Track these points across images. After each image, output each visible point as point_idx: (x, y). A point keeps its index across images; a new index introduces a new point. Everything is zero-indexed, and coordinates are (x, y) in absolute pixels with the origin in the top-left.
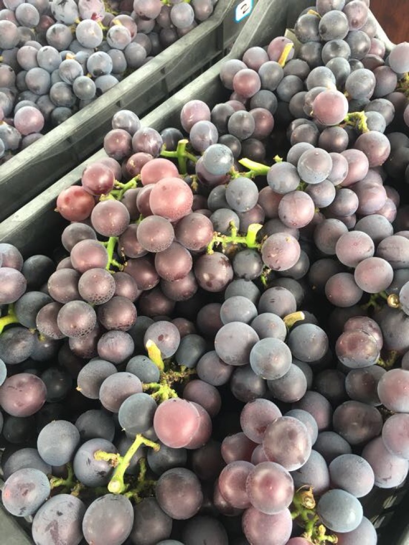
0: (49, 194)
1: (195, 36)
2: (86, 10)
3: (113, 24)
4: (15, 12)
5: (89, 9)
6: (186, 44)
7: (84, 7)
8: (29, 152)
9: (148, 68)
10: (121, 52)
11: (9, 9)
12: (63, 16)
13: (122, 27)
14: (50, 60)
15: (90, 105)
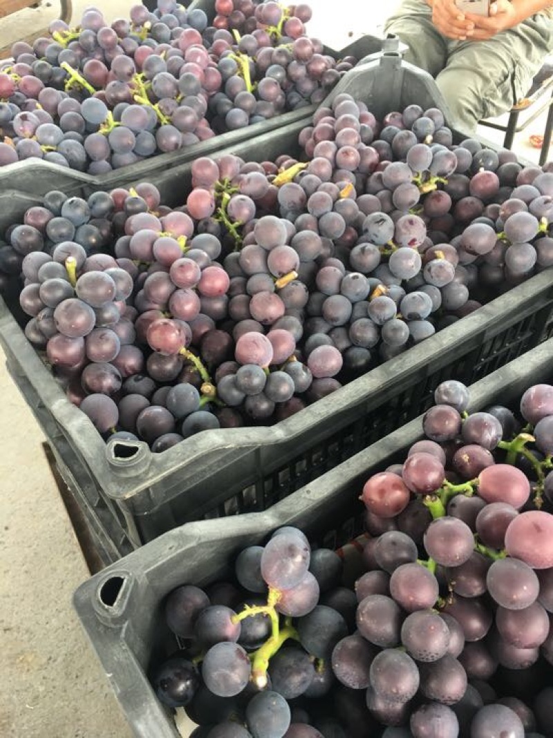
0: (347, 469)
1: (536, 287)
2: (405, 234)
3: (436, 257)
4: (318, 219)
5: (410, 234)
6: (524, 296)
7: (403, 230)
8: (326, 405)
9: (475, 320)
10: (438, 291)
11: (312, 214)
12: (376, 236)
13: (445, 261)
14: (358, 290)
15: (400, 355)
